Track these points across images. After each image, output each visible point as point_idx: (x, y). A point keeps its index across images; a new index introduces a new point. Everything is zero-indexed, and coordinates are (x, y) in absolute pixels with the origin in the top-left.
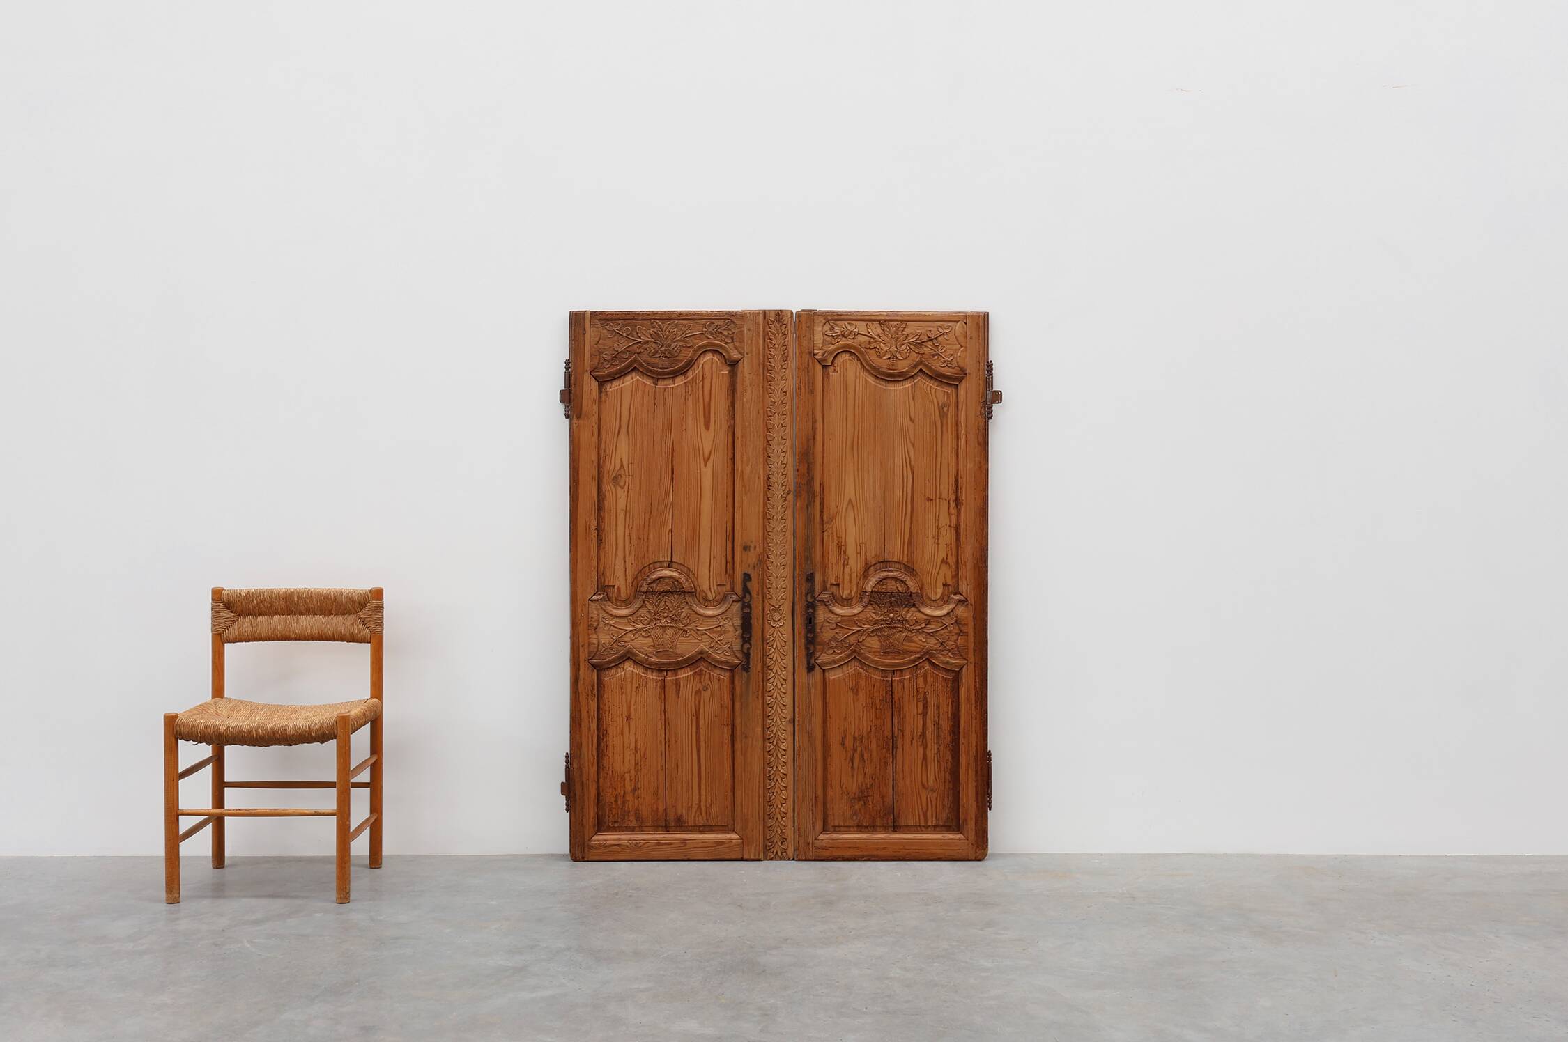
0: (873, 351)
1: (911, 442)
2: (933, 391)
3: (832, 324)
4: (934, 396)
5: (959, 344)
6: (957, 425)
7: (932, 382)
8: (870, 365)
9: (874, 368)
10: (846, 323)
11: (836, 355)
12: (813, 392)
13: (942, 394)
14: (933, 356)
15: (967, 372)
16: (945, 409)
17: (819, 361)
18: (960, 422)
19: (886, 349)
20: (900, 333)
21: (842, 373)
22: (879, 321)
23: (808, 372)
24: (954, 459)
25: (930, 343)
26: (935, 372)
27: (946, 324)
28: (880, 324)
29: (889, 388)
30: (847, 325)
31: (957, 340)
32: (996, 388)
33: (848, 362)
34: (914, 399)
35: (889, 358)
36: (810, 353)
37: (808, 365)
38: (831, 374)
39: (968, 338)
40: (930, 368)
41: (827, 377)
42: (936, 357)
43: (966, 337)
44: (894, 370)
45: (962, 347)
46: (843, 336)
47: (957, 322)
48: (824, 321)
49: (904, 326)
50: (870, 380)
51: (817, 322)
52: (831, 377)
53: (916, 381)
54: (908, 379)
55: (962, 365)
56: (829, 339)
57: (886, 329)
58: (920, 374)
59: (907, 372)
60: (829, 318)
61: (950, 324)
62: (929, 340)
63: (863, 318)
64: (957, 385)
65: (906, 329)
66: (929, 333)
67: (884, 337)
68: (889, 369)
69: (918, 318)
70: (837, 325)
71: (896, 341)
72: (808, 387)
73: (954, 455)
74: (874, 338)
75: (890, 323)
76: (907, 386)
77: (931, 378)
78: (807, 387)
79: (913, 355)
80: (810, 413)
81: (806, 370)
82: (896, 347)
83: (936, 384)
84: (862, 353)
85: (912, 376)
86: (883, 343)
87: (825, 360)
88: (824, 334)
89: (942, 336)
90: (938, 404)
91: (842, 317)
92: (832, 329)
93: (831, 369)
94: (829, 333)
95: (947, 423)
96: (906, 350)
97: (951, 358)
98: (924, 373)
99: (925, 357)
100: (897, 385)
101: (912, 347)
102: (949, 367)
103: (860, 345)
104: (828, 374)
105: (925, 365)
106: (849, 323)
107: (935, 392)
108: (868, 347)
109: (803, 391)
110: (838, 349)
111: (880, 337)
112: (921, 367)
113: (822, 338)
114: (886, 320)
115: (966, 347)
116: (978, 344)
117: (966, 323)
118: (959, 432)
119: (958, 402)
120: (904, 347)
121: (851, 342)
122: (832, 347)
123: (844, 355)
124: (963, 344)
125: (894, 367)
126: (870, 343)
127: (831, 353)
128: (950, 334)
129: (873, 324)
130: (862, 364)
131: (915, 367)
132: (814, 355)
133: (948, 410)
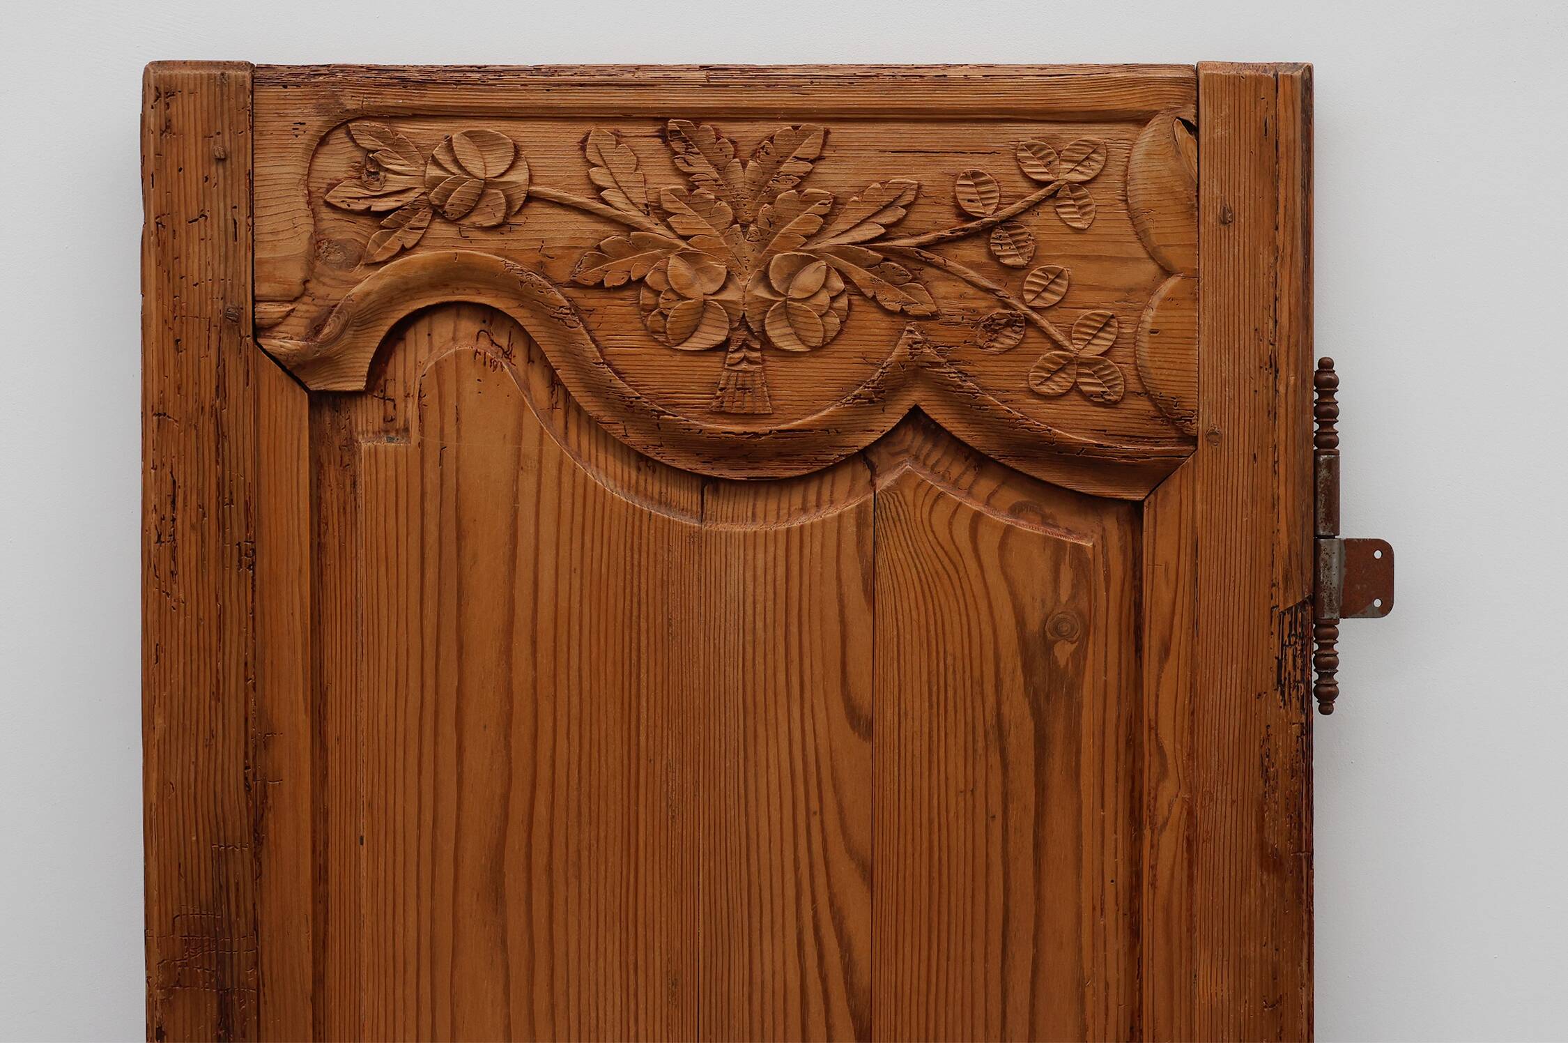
0: (619, 307)
1: (851, 851)
2: (988, 542)
3: (367, 143)
4: (994, 577)
5: (1153, 256)
6: (1133, 744)
7: (986, 486)
8: (599, 390)
9: (630, 410)
10: (454, 128)
11: (397, 334)
12: (248, 556)
13: (1042, 564)
14: (993, 328)
15: (1201, 426)
16: (1063, 652)
17: (293, 369)
18: (1154, 728)
19: (703, 287)
20: (786, 193)
21: (433, 442)
22: (659, 118)
23: (221, 436)
24: (1116, 944)
25: (973, 252)
26: (1003, 428)
27: (1071, 135)
28: (664, 136)
29: (723, 527)
30: (461, 145)
31: (1141, 235)
32: (1354, 525)
33: (471, 373)
34: (871, 595)
35: (722, 347)
36: (232, 320)
37: (221, 389)
38: (365, 445)
39: (1210, 218)
40: (969, 407)
41: (344, 466)
42: (1008, 339)
43: (1193, 210)
44: (752, 416)
45: (1167, 272)
46: (438, 212)
47: (1141, 120)
48: (315, 124)
49: (809, 147)
50: (602, 481)
51: (273, 125)
52: (363, 467)
53: (885, 482)
54: (834, 468)
55: (1167, 381)
56: (342, 230)
57: (701, 166)
58: (912, 440)
59: (831, 429)
60: (351, 104)
61: (1095, 133)
62: (969, 236)
63: (556, 99)
64: (1137, 507)
65: (821, 168)
66: (965, 193)
67: (689, 220)
68: (721, 413)
69: (899, 100)
70: (398, 146)
71: (763, 240)
72: (222, 526)
73: (1112, 921)
74: (628, 227)
75: (726, 127)
76: (831, 513)
77: (979, 461)
78: (211, 525)
79: (873, 325)
80: (233, 684)
81: (209, 427)
82: (764, 279)
83: (1011, 496)
84: (552, 318)
85: (864, 456)
86: (684, 256)
87: (326, 362)
88: (317, 202)
89: (1047, 211)
90: (1021, 622)
91: (431, 98)
92: (370, 169)
93: (367, 416)
94: (347, 193)
95: (1073, 735)
96: (824, 298)
97: (1102, 344)
98: (934, 431)
99: (943, 335)
100: (768, 504)
101: (860, 275)
102: (1087, 397)
103: (541, 268)
104: (351, 445)
105: (944, 389)
106: (470, 135)
107: (1003, 545)
108: (591, 276)
109: (189, 551)
110: (405, 290)
111: (664, 216)
112: (915, 396)
113: (306, 227)
114: (699, 116)
115: (1193, 276)
116: (1265, 258)
117: (1193, 129)
118: (1147, 782)
119: (1138, 606)
120: (809, 278)
121: (484, 250)
122: (368, 283)
123: (443, 328)
124: (1175, 256)
125: (748, 404)
126: (601, 255)
127: (361, 319)
128: (1095, 196)
129: (619, 137)
130: (554, 382)
131: (882, 394)
132: (260, 330)
133: (1079, 657)
